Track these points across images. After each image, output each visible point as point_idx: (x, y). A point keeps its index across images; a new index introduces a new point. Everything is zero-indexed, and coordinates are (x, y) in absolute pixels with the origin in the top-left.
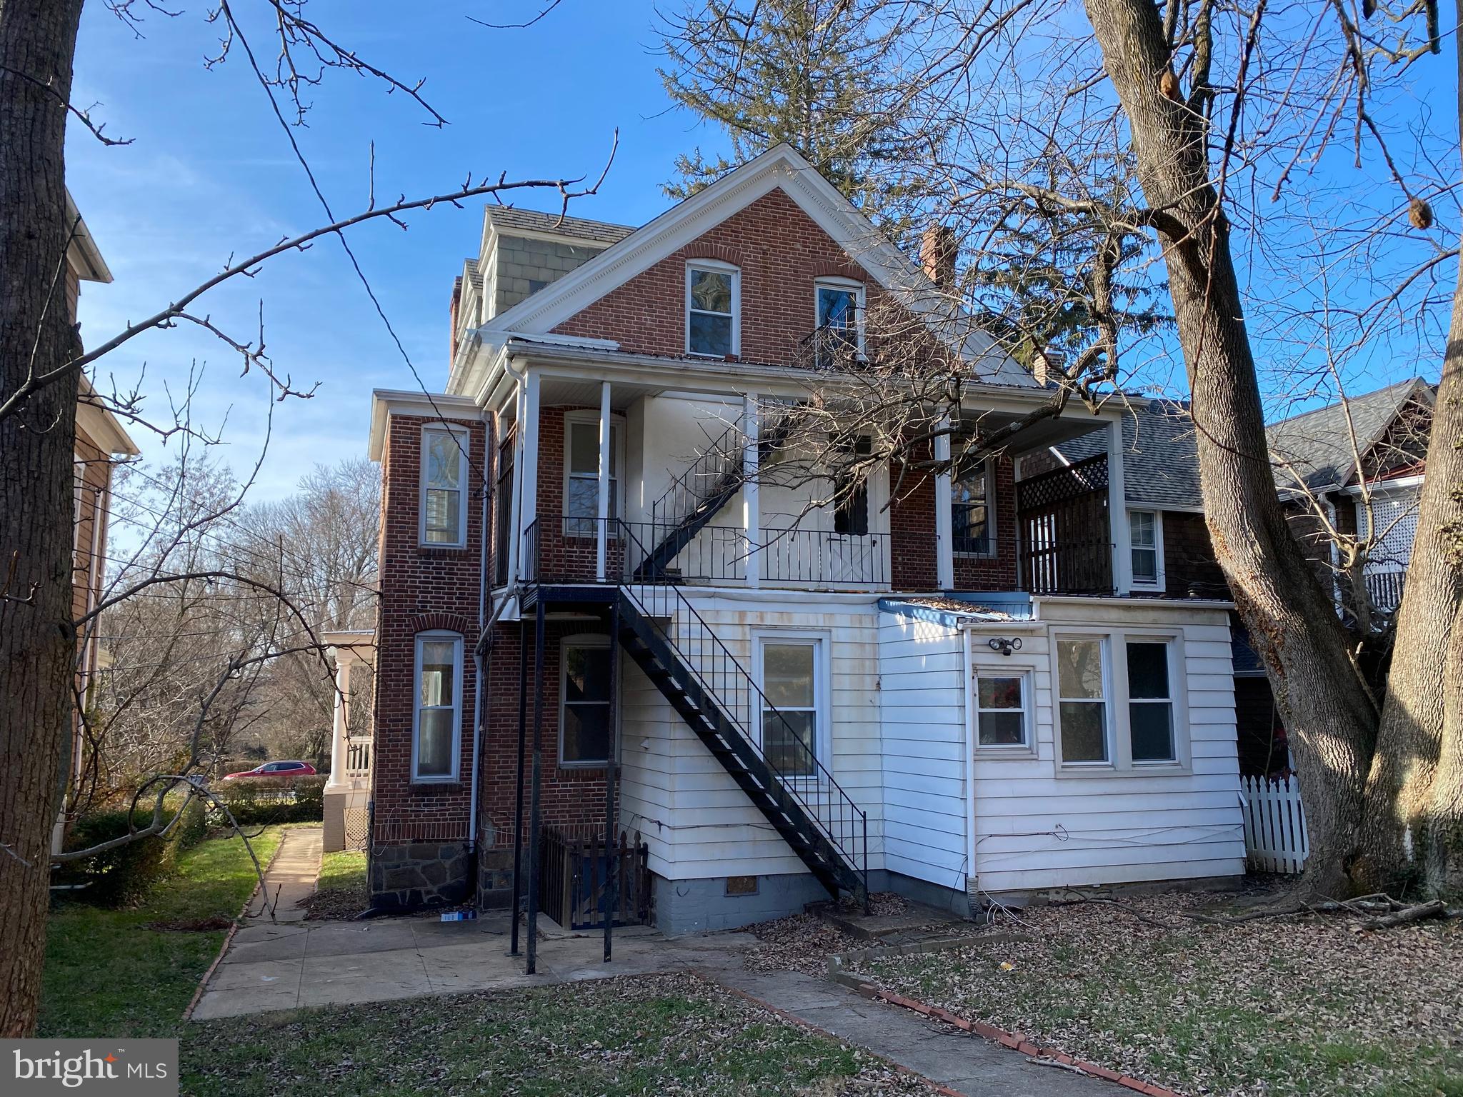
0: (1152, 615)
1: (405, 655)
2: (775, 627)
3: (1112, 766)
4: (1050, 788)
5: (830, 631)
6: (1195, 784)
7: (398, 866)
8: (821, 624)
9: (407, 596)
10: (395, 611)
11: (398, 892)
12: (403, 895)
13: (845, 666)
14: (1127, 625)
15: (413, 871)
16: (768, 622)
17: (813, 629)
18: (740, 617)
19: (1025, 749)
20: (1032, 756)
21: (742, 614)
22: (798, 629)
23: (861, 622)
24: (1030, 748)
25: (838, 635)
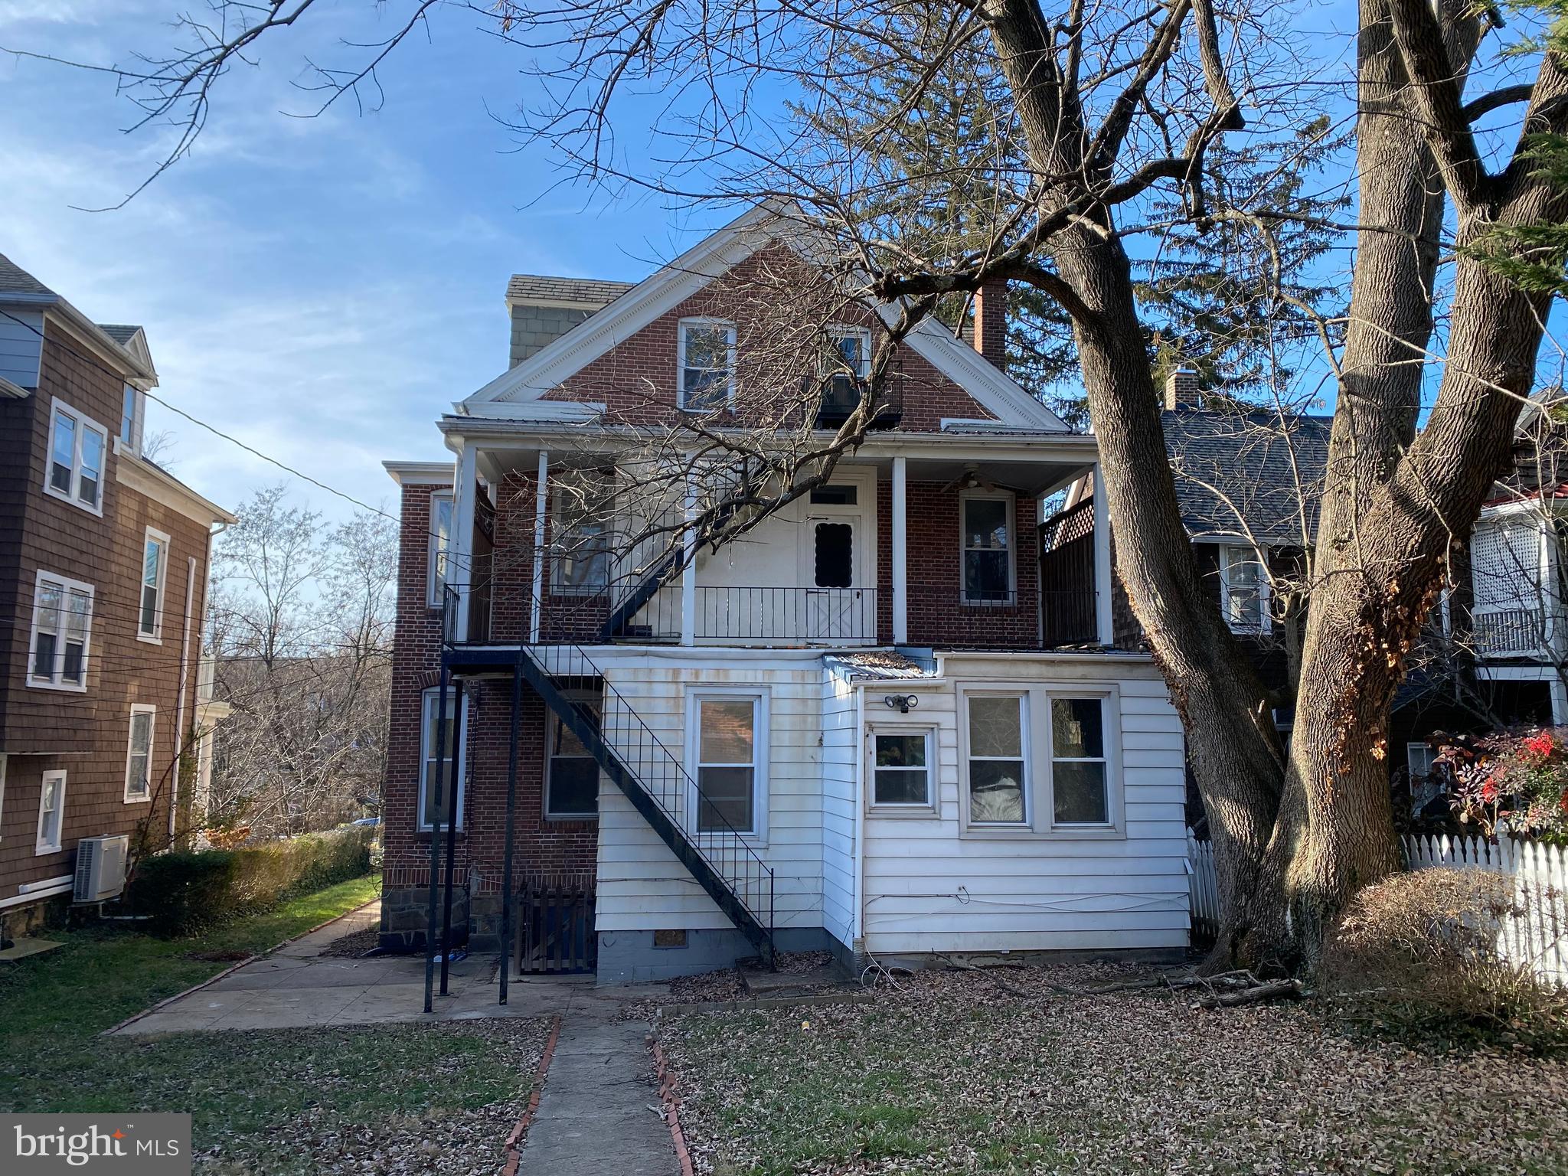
0: (1080, 670)
1: (412, 711)
2: (710, 684)
3: (1031, 828)
4: (954, 848)
5: (770, 687)
6: (1129, 849)
7: (403, 909)
8: (760, 680)
9: (414, 655)
10: (403, 669)
11: (402, 933)
12: (408, 936)
13: (786, 722)
14: (1050, 680)
15: (417, 914)
16: (703, 678)
17: (752, 686)
18: (674, 674)
19: (928, 808)
20: (935, 816)
21: (676, 672)
22: (736, 685)
23: (803, 677)
24: (933, 808)
25: (778, 691)
